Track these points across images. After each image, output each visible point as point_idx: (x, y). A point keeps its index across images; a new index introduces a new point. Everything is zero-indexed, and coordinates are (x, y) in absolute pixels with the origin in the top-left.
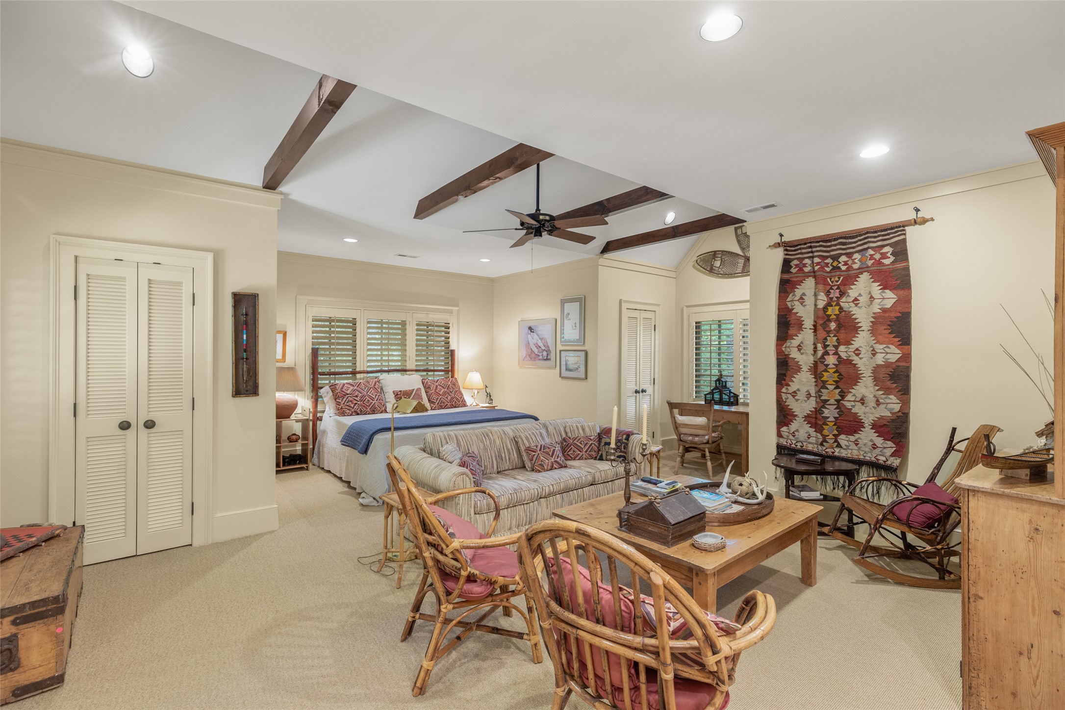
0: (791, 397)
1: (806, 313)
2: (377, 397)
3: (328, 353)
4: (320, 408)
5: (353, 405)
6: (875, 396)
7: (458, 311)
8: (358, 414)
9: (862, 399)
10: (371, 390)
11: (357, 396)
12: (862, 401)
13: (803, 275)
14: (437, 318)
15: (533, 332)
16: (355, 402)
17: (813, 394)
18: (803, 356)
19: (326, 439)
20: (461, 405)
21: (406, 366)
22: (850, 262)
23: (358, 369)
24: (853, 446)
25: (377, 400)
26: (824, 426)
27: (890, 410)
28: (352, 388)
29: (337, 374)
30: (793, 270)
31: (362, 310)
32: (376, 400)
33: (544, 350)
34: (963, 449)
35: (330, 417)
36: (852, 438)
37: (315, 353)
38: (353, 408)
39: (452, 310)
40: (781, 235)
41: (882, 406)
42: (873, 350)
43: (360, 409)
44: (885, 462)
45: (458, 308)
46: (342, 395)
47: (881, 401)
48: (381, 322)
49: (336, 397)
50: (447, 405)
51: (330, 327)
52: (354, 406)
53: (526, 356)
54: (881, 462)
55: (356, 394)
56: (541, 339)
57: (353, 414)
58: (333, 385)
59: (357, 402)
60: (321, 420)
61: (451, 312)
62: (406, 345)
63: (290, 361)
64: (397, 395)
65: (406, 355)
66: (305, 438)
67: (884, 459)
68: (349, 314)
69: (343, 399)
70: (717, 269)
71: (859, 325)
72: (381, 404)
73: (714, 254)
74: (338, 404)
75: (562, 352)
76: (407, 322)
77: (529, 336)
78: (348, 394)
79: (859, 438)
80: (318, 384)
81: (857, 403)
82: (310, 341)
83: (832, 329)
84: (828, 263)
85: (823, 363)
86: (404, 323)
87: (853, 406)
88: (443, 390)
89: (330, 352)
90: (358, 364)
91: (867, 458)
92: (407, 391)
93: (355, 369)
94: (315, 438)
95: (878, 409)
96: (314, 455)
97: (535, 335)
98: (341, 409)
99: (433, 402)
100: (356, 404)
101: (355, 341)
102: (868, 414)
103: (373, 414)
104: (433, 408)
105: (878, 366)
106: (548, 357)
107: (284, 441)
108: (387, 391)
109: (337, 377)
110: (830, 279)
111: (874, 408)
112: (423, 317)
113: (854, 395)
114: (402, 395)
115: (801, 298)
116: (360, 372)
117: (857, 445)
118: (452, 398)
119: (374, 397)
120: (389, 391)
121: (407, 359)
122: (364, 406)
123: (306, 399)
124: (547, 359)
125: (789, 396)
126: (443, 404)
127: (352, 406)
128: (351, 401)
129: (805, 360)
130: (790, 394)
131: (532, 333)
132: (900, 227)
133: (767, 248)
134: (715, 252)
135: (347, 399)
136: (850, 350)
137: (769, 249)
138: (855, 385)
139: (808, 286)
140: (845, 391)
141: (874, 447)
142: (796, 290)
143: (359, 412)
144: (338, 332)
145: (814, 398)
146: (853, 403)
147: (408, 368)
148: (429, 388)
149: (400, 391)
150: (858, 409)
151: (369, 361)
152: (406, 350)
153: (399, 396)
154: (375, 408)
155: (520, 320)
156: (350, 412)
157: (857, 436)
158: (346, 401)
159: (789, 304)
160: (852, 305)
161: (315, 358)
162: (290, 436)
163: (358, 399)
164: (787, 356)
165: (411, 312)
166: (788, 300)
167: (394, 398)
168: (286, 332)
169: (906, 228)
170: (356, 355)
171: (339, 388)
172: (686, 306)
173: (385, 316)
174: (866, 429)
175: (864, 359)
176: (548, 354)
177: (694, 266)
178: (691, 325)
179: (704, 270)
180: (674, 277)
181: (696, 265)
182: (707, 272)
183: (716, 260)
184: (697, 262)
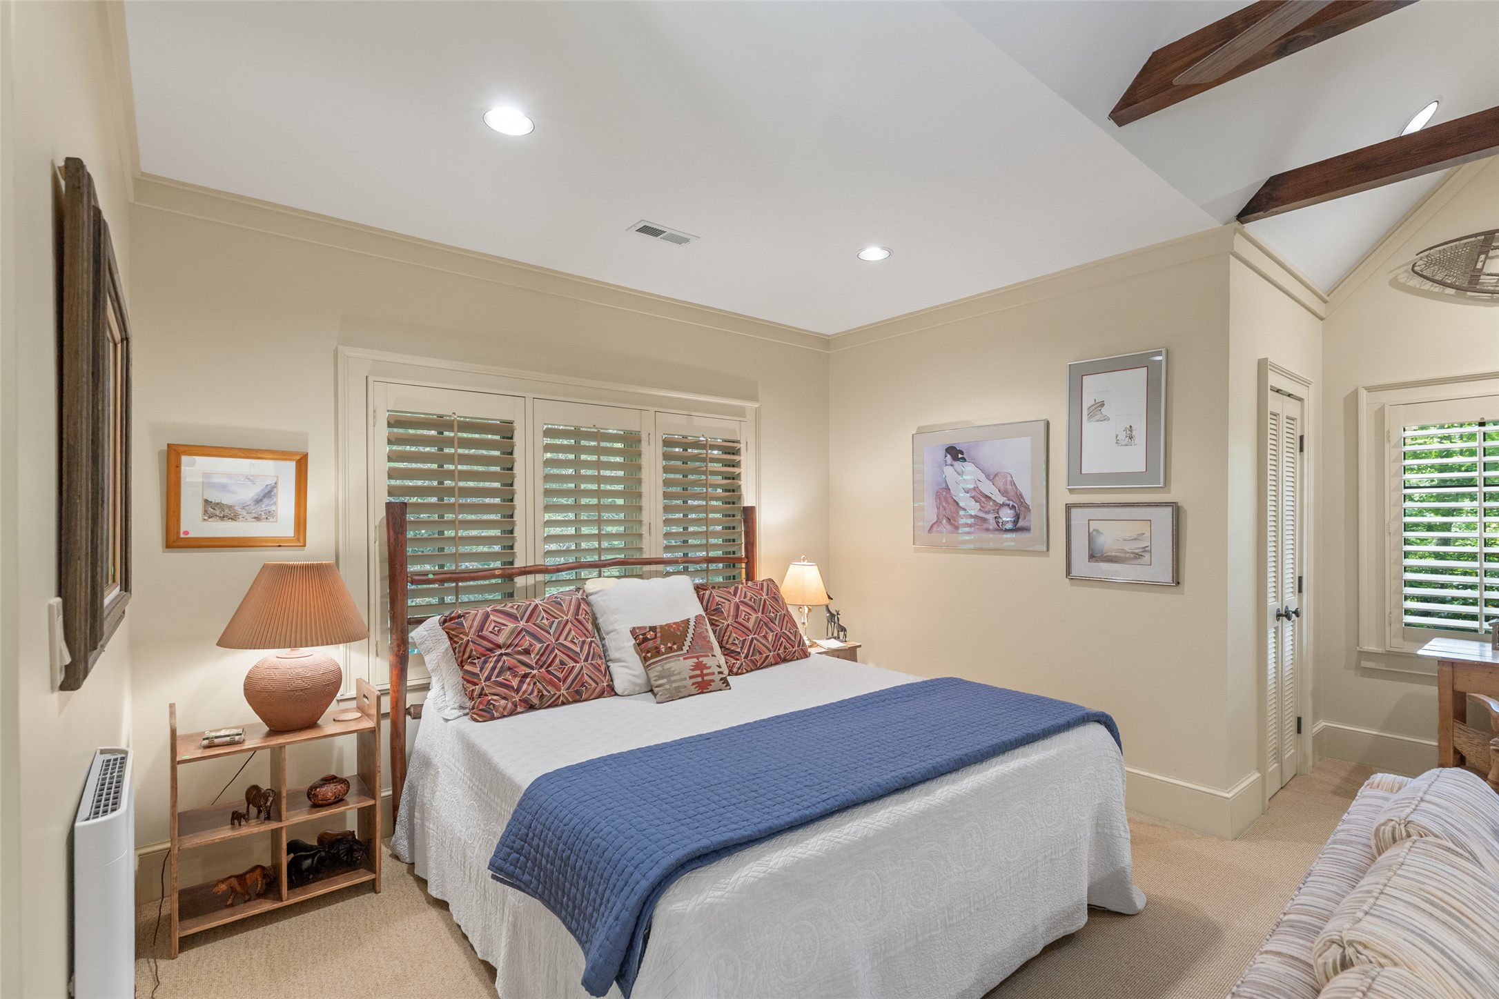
2: (586, 648)
3: (436, 517)
4: (413, 678)
5: (518, 679)
7: (757, 412)
8: (532, 708)
10: (567, 629)
11: (527, 652)
14: (710, 428)
15: (964, 460)
16: (523, 670)
19: (434, 792)
20: (796, 654)
21: (641, 549)
23: (519, 563)
25: (586, 660)
28: (511, 625)
29: (463, 580)
31: (529, 401)
32: (583, 658)
33: (1004, 505)
35: (447, 720)
37: (396, 517)
38: (517, 691)
39: (743, 408)
43: (539, 691)
45: (756, 405)
46: (482, 650)
48: (577, 434)
49: (462, 656)
50: (767, 657)
51: (441, 443)
52: (522, 682)
53: (938, 522)
55: (526, 645)
56: (992, 477)
57: (519, 709)
58: (451, 619)
59: (528, 671)
60: (420, 718)
61: (740, 413)
62: (640, 495)
63: (319, 544)
64: (645, 640)
65: (640, 522)
66: (367, 780)
68: (491, 410)
69: (485, 662)
70: (1495, 279)
72: (597, 668)
73: (1488, 240)
74: (470, 679)
75: (1074, 511)
76: (644, 437)
77: (949, 471)
78: (499, 647)
80: (405, 608)
82: (382, 485)
86: (632, 441)
88: (754, 616)
89: (441, 516)
90: (518, 548)
92: (669, 625)
93: (512, 563)
94: (398, 775)
96: (397, 827)
97: (969, 467)
98: (480, 695)
99: (733, 651)
100: (525, 676)
101: (511, 485)
103: (575, 701)
104: (735, 670)
106: (1021, 523)
107: (293, 806)
108: (610, 628)
109: (462, 587)
112: (678, 425)
114: (658, 641)
116: (525, 572)
118: (777, 637)
119: (578, 650)
120: (616, 626)
121: (645, 531)
122: (551, 683)
123: (372, 657)
124: (1016, 529)
126: (757, 657)
127: (515, 683)
128: (509, 669)
131: (957, 464)
134: (1490, 236)
135: (497, 661)
143: (536, 701)
144: (464, 459)
147: (646, 555)
148: (718, 611)
149: (653, 629)
151: (550, 538)
152: (640, 509)
153: (650, 644)
154: (582, 685)
155: (914, 432)
156: (510, 705)
158: (494, 669)
161: (396, 534)
162: (313, 788)
163: (532, 659)
165: (653, 409)
167: (633, 650)
168: (306, 456)
170: (513, 523)
171: (470, 624)
172: (1367, 389)
173: (585, 419)
176: (1017, 517)
177: (1395, 283)
178: (1389, 437)
179: (1437, 289)
180: (1323, 315)
181: (1403, 278)
182: (1451, 291)
183: (1492, 258)
184: (1415, 268)
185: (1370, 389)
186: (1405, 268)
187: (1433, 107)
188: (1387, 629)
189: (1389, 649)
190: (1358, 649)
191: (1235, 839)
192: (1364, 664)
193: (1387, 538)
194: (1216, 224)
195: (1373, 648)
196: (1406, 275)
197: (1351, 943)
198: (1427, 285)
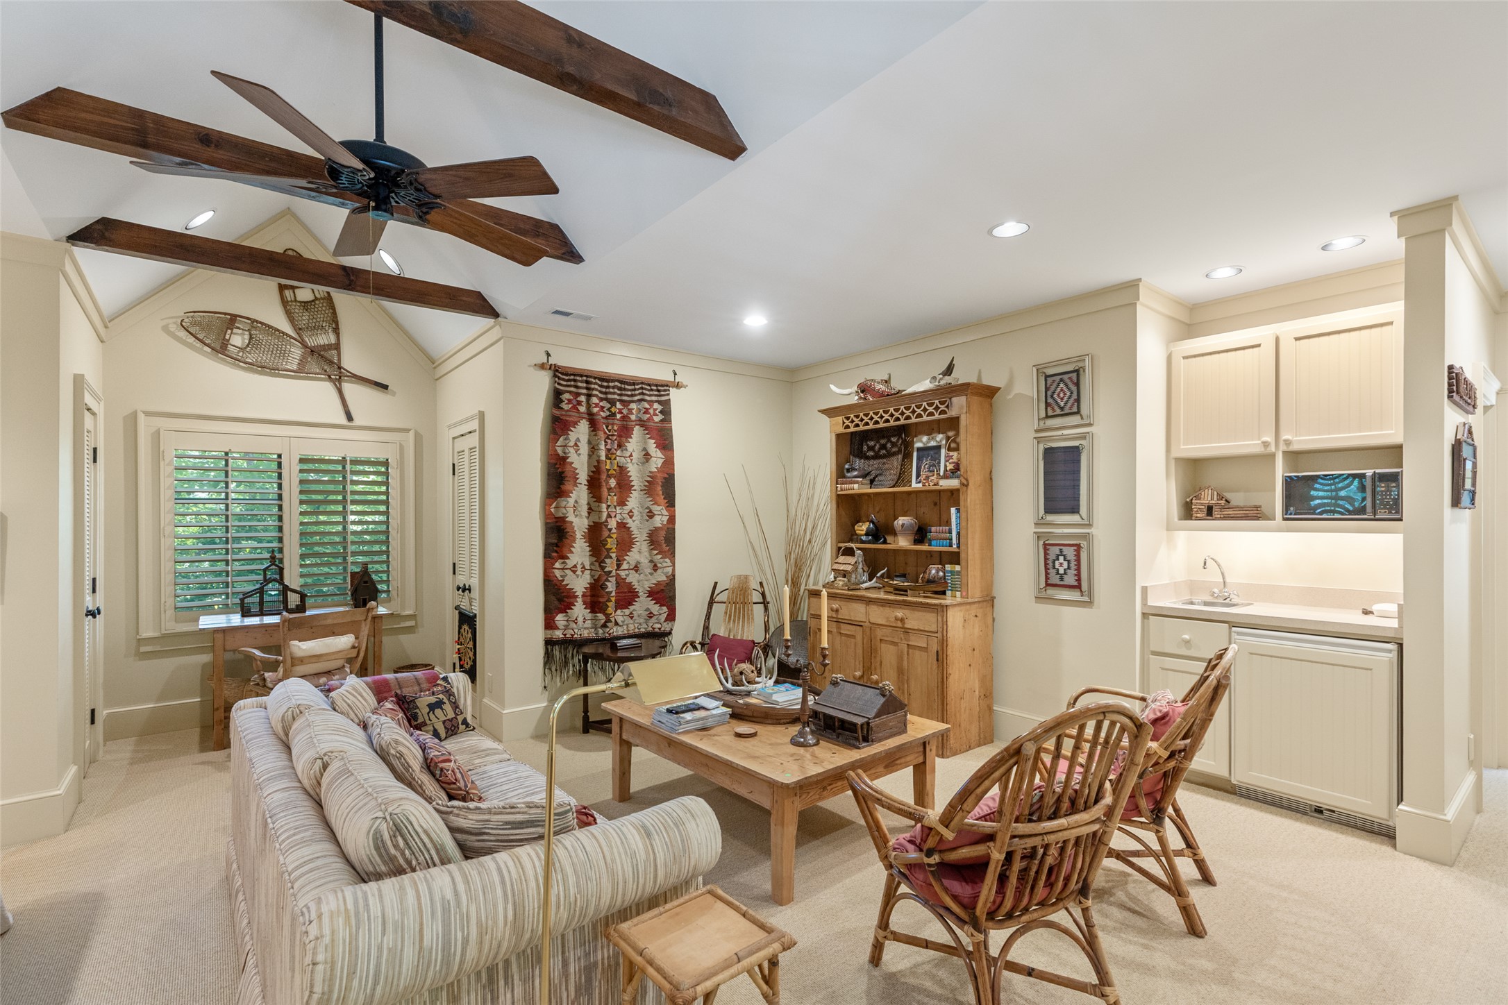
0: (572, 573)
1: (580, 463)
6: (651, 561)
9: (636, 566)
12: (636, 568)
13: (577, 415)
17: (588, 567)
18: (577, 519)
22: (625, 411)
24: (628, 620)
26: (608, 604)
27: (666, 574)
30: (565, 406)
34: (725, 600)
36: (627, 612)
40: (548, 355)
41: (659, 571)
42: (650, 511)
44: (660, 629)
47: (659, 565)
54: (657, 630)
67: (659, 626)
70: (236, 350)
71: (632, 484)
73: (232, 320)
79: (634, 610)
81: (631, 571)
83: (613, 486)
84: (604, 407)
85: (606, 526)
87: (627, 575)
91: (643, 630)
95: (655, 574)
102: (642, 582)
105: (656, 529)
110: (607, 427)
111: (651, 574)
113: (628, 563)
115: (576, 445)
117: (632, 618)
125: (568, 572)
129: (579, 523)
130: (570, 569)
132: (667, 385)
133: (530, 366)
134: (234, 317)
136: (625, 512)
137: (532, 368)
138: (629, 551)
139: (581, 431)
140: (621, 559)
141: (651, 615)
142: (570, 432)
145: (589, 572)
146: (627, 572)
150: (633, 578)
157: (632, 608)
159: (559, 450)
160: (628, 460)
164: (562, 520)
166: (558, 444)
169: (671, 389)
172: (144, 412)
174: (641, 598)
175: (637, 522)
177: (165, 329)
178: (163, 456)
179: (199, 345)
180: (105, 339)
181: (173, 328)
182: (209, 350)
183: (235, 334)
184: (183, 324)
185: (147, 414)
186: (174, 320)
187: (210, 214)
188: (163, 616)
189: (163, 632)
190: (138, 637)
191: (67, 831)
192: (143, 649)
193: (162, 540)
194: (47, 236)
195: (150, 634)
196: (175, 326)
197: (325, 755)
198: (191, 340)
